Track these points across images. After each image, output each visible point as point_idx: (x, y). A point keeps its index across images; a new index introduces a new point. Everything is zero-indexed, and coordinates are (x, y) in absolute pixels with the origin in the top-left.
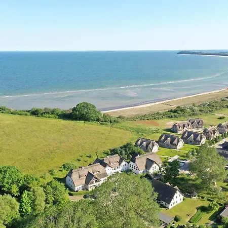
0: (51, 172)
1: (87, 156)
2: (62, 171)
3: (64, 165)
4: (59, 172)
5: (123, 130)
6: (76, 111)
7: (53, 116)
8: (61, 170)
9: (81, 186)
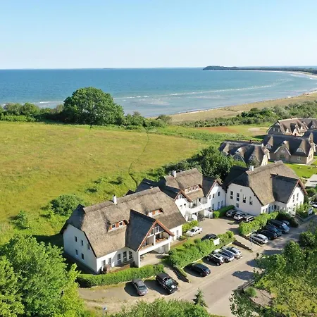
0: (18, 221)
1: (112, 182)
2: (48, 216)
3: (53, 202)
4: (41, 219)
5: (174, 138)
6: (73, 105)
7: (23, 117)
8: (46, 213)
9: (112, 255)
